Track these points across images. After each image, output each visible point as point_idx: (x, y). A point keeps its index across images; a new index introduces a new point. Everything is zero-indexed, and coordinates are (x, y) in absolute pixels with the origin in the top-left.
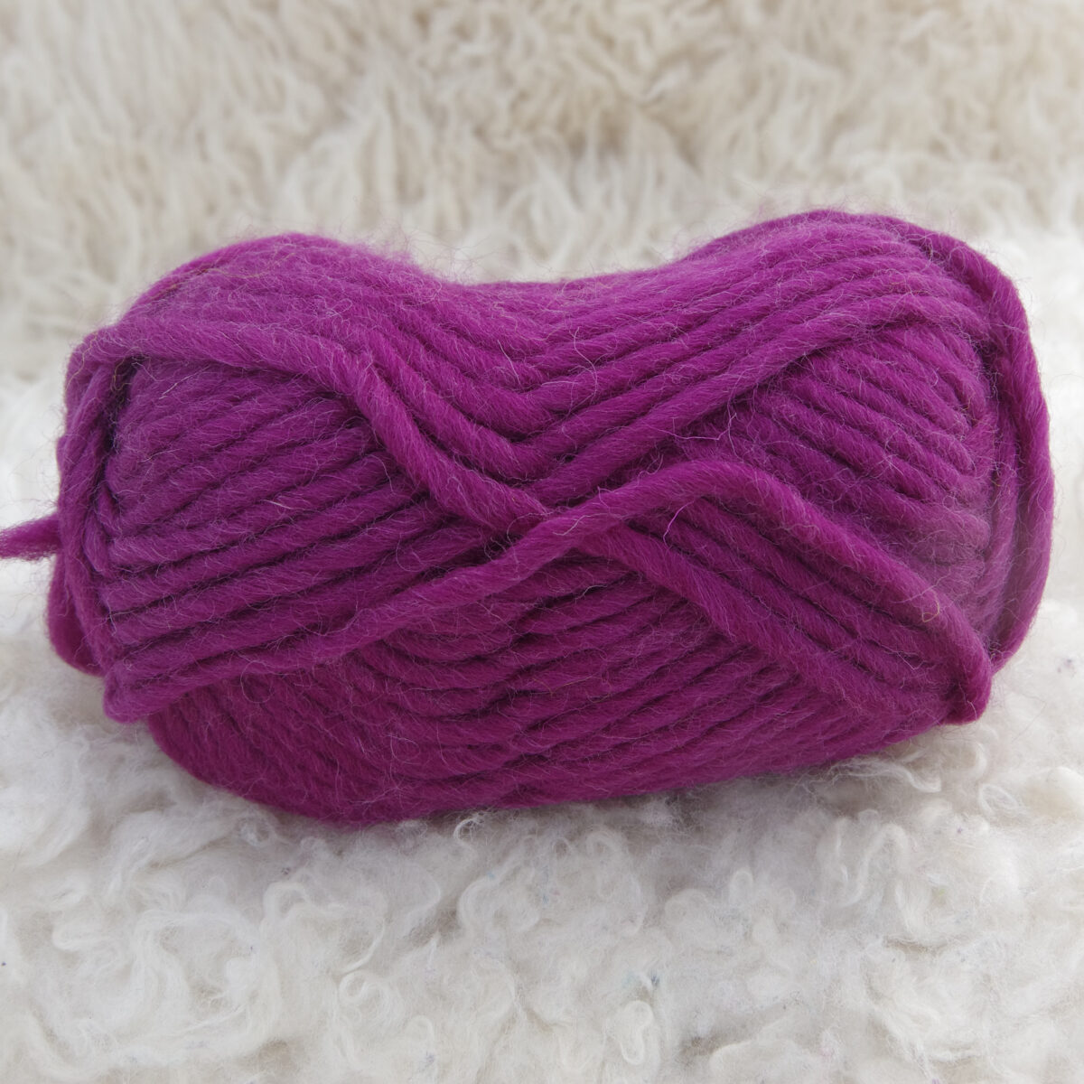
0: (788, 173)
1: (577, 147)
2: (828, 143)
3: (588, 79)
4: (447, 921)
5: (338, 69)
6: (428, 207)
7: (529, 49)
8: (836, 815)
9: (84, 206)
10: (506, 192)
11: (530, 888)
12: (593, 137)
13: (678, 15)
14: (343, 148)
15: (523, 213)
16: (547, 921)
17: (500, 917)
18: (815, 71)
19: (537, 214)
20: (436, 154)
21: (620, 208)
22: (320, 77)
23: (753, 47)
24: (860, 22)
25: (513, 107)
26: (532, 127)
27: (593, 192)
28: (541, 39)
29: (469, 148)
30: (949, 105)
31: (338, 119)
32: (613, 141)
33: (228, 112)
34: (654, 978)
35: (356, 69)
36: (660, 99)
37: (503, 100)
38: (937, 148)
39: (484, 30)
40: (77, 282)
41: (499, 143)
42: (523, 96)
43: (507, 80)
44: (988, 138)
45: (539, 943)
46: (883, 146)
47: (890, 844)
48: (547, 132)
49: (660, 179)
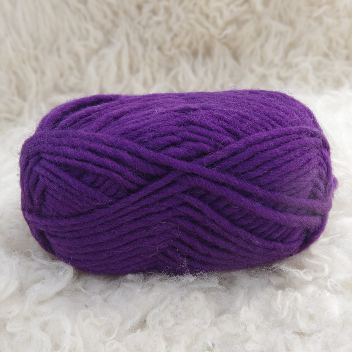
0: (272, 64)
1: (195, 54)
2: (286, 54)
3: (199, 29)
4: (142, 324)
5: (108, 25)
6: (141, 75)
7: (178, 19)
8: (278, 290)
9: (15, 73)
10: (169, 70)
11: (171, 313)
12: (201, 51)
13: (232, 7)
14: (110, 53)
15: (175, 78)
16: (177, 324)
17: (161, 322)
18: (282, 27)
19: (180, 78)
20: (144, 56)
21: (210, 76)
22: (102, 27)
23: (259, 18)
24: (299, 10)
25: (172, 39)
26: (179, 47)
27: (201, 71)
28: (183, 16)
29: (156, 54)
30: (330, 40)
31: (108, 43)
32: (208, 52)
33: (68, 40)
34: (213, 343)
35: (115, 25)
36: (225, 37)
37: (168, 37)
38: (326, 55)
39: (162, 11)
40: (13, 101)
41: (167, 52)
42: (176, 35)
43: (170, 29)
44: (345, 52)
45: (174, 331)
46: (306, 55)
47: (296, 299)
48: (184, 48)
49: (225, 66)
